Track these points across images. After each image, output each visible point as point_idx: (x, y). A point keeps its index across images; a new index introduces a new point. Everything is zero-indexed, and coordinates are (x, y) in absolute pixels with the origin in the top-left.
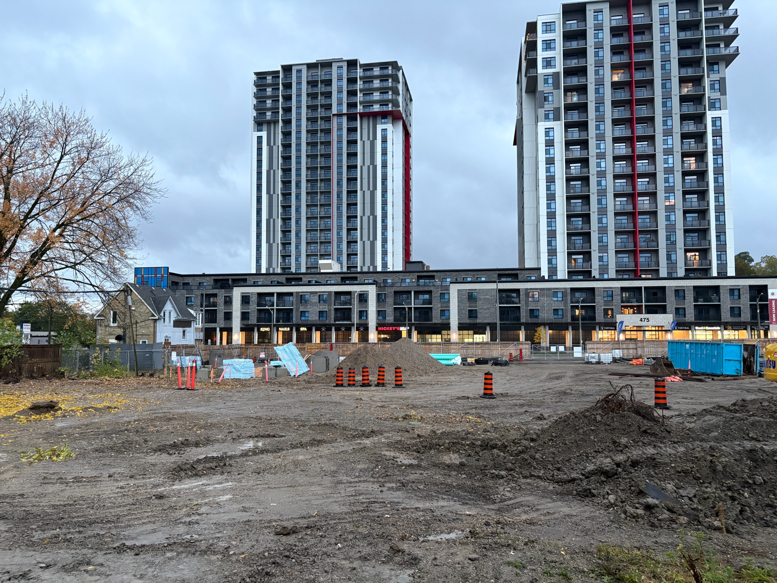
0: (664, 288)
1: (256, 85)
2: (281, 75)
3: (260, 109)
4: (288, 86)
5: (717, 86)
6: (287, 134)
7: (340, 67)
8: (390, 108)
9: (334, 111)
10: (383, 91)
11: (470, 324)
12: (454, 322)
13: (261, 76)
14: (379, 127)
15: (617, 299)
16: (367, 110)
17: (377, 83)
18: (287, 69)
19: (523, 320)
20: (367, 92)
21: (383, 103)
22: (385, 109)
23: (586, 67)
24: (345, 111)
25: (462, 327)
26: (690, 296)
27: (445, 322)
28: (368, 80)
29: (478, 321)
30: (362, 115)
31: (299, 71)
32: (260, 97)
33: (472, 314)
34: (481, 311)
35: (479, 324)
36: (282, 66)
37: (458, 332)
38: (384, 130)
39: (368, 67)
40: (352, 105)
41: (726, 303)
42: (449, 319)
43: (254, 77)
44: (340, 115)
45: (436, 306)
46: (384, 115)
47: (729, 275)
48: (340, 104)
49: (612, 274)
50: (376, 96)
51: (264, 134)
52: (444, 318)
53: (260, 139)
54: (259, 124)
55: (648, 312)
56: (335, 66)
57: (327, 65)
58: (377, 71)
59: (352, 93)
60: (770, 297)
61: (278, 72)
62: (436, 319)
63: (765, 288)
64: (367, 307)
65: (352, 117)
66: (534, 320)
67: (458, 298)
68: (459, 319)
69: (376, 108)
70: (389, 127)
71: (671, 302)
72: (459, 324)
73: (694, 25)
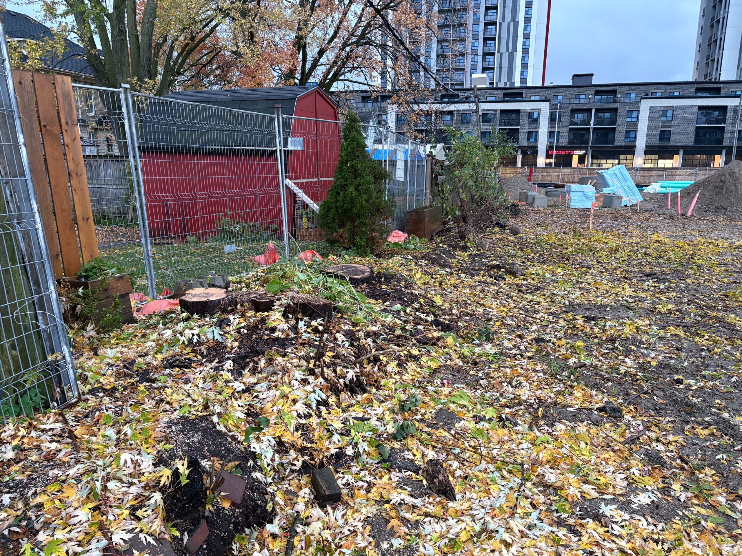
11: (659, 147)
12: (641, 144)
19: (726, 143)
25: (649, 151)
27: (631, 144)
29: (671, 144)
33: (665, 135)
34: (676, 132)
35: (671, 147)
37: (644, 156)
42: (635, 141)
45: (621, 127)
52: (628, 140)
62: (620, 140)
64: (537, 127)
67: (649, 117)
68: (646, 141)
72: (646, 147)
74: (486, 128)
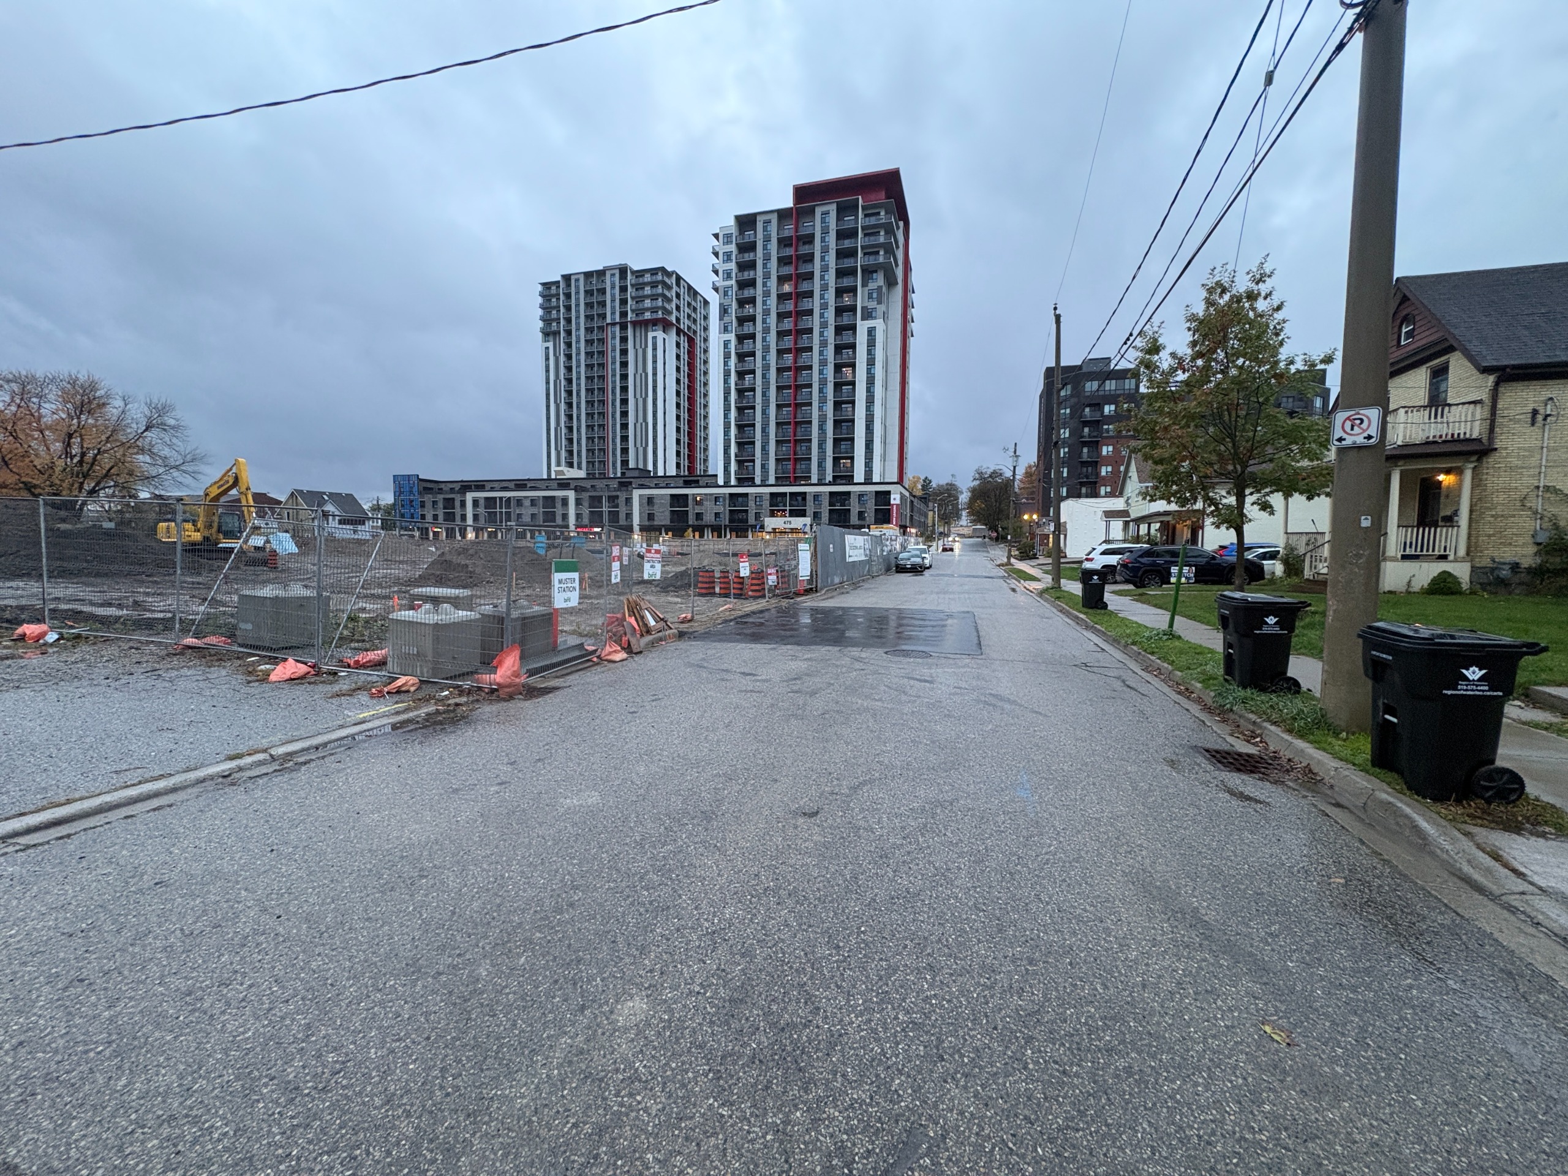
0: (805, 493)
1: (542, 295)
2: (562, 285)
3: (547, 320)
4: (568, 296)
5: (875, 295)
6: (569, 345)
7: (613, 275)
8: (660, 314)
9: (609, 320)
10: (654, 297)
11: (649, 526)
12: (636, 524)
13: (547, 286)
14: (650, 335)
15: (766, 504)
16: (641, 318)
17: (648, 290)
18: (567, 278)
19: (690, 523)
20: (639, 300)
21: (654, 310)
22: (655, 316)
23: (755, 279)
24: (618, 320)
25: (642, 529)
26: (826, 502)
27: (629, 524)
28: (639, 287)
29: (656, 523)
30: (635, 324)
31: (577, 280)
32: (546, 308)
33: (651, 517)
34: (657, 514)
35: (656, 526)
36: (563, 276)
37: (639, 533)
38: (654, 338)
39: (639, 274)
40: (624, 314)
41: (854, 508)
42: (632, 521)
43: (540, 288)
44: (613, 324)
45: (622, 510)
46: (654, 323)
47: (874, 481)
48: (613, 313)
49: (772, 480)
50: (648, 303)
51: (550, 345)
52: (628, 520)
53: (547, 348)
54: (547, 334)
55: (790, 516)
56: (608, 274)
57: (601, 273)
58: (648, 278)
59: (624, 302)
60: (892, 502)
61: (558, 282)
62: (622, 522)
63: (888, 493)
64: (568, 510)
65: (623, 327)
66: (700, 523)
67: (640, 502)
68: (640, 522)
69: (648, 315)
70: (660, 335)
71: (810, 508)
72: (640, 526)
73: (852, 233)
74: (534, 510)
